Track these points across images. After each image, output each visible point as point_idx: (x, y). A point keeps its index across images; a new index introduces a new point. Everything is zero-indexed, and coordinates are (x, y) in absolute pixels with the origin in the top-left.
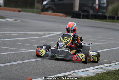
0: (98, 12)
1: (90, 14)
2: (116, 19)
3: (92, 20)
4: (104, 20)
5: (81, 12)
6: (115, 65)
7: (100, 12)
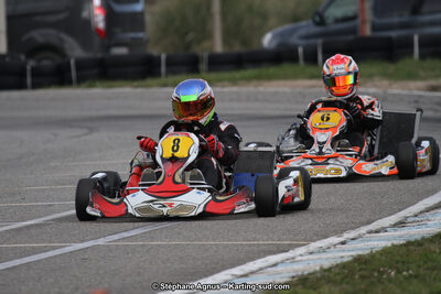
0: (108, 48)
1: (72, 62)
2: (203, 66)
3: (91, 86)
4: (149, 81)
5: (23, 57)
6: (311, 253)
7: (119, 45)
